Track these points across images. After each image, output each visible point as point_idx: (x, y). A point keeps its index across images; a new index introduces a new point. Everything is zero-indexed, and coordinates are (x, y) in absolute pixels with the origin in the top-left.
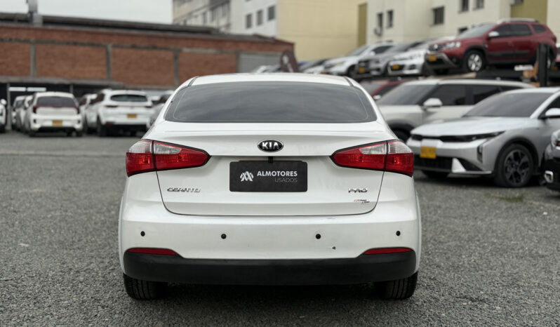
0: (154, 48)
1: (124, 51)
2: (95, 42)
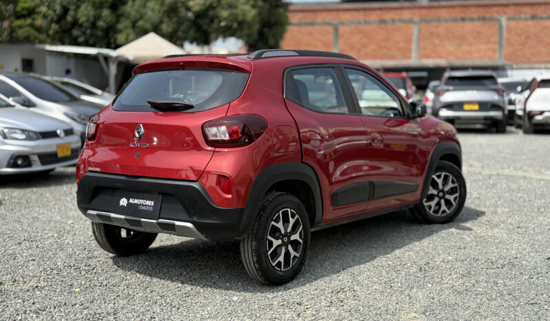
1: (522, 24)
2: (487, 16)
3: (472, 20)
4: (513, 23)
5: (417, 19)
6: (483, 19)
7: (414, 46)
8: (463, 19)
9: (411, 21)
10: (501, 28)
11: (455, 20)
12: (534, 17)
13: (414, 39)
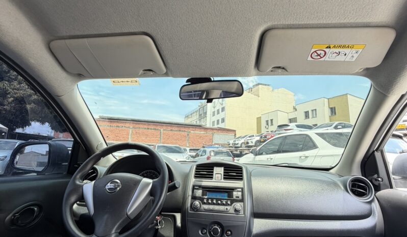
0: (180, 131)
1: (167, 132)
2: (157, 128)
3: (151, 129)
4: (165, 131)
5: (131, 127)
6: (155, 129)
7: (130, 137)
8: (148, 129)
9: (129, 127)
10: (161, 133)
11: (145, 129)
12: (171, 130)
13: (130, 134)
